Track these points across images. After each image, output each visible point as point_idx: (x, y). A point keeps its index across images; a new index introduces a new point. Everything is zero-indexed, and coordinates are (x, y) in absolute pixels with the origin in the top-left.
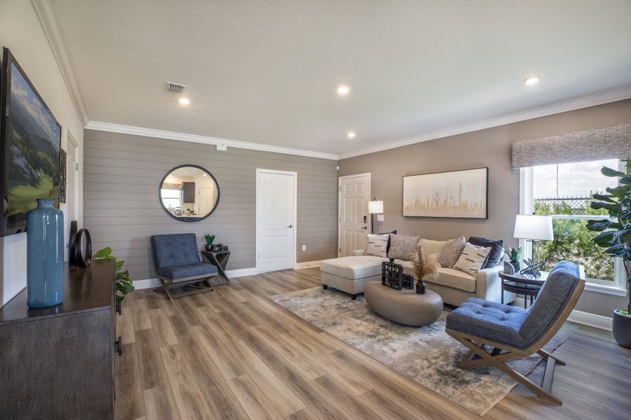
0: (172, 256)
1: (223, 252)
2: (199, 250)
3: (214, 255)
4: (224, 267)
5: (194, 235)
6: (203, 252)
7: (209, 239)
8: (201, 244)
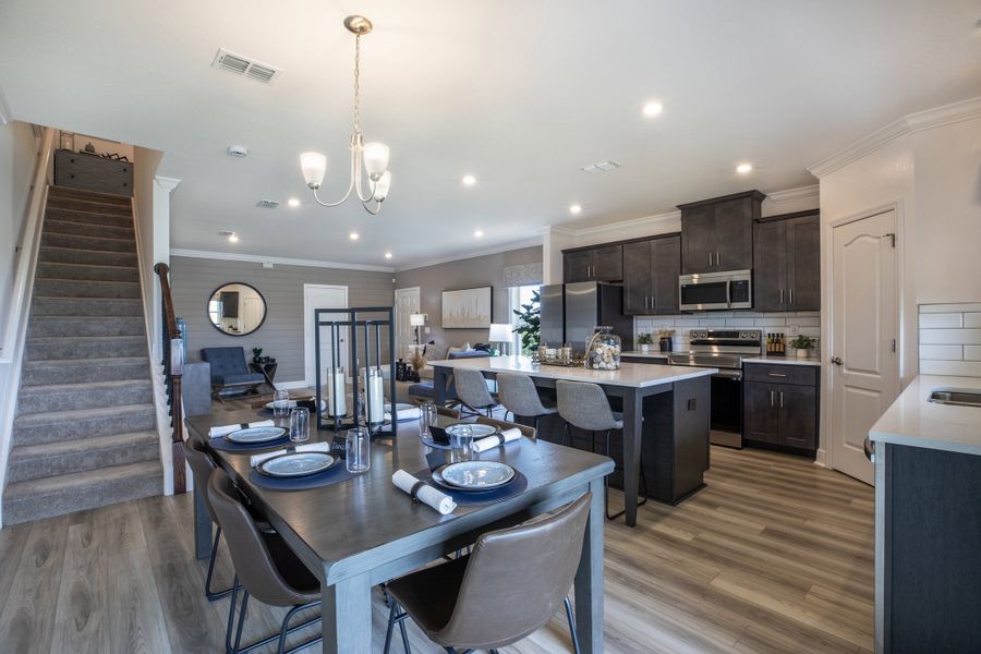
0: (221, 367)
1: (270, 363)
2: (247, 363)
3: (263, 366)
4: (272, 378)
5: (242, 348)
6: (251, 365)
7: (257, 352)
8: (249, 358)
